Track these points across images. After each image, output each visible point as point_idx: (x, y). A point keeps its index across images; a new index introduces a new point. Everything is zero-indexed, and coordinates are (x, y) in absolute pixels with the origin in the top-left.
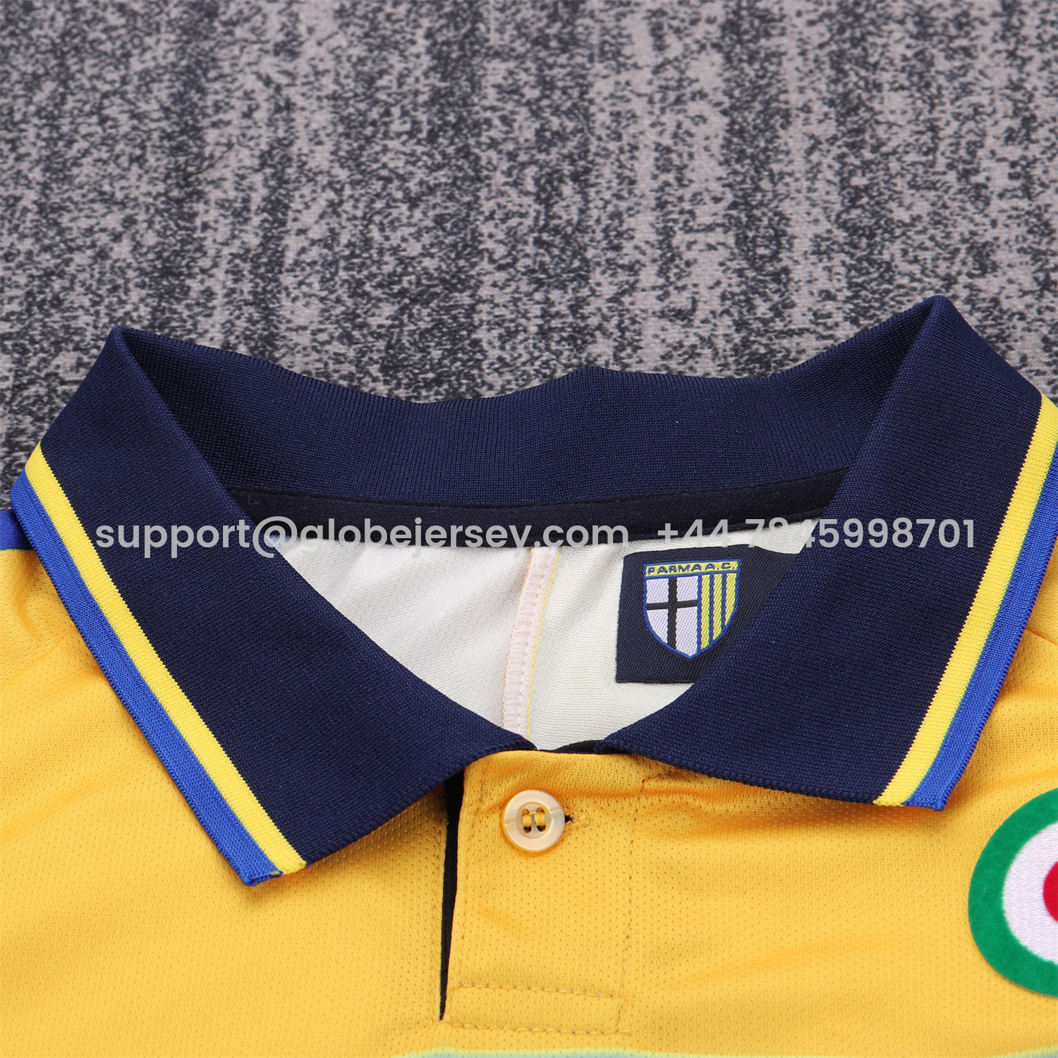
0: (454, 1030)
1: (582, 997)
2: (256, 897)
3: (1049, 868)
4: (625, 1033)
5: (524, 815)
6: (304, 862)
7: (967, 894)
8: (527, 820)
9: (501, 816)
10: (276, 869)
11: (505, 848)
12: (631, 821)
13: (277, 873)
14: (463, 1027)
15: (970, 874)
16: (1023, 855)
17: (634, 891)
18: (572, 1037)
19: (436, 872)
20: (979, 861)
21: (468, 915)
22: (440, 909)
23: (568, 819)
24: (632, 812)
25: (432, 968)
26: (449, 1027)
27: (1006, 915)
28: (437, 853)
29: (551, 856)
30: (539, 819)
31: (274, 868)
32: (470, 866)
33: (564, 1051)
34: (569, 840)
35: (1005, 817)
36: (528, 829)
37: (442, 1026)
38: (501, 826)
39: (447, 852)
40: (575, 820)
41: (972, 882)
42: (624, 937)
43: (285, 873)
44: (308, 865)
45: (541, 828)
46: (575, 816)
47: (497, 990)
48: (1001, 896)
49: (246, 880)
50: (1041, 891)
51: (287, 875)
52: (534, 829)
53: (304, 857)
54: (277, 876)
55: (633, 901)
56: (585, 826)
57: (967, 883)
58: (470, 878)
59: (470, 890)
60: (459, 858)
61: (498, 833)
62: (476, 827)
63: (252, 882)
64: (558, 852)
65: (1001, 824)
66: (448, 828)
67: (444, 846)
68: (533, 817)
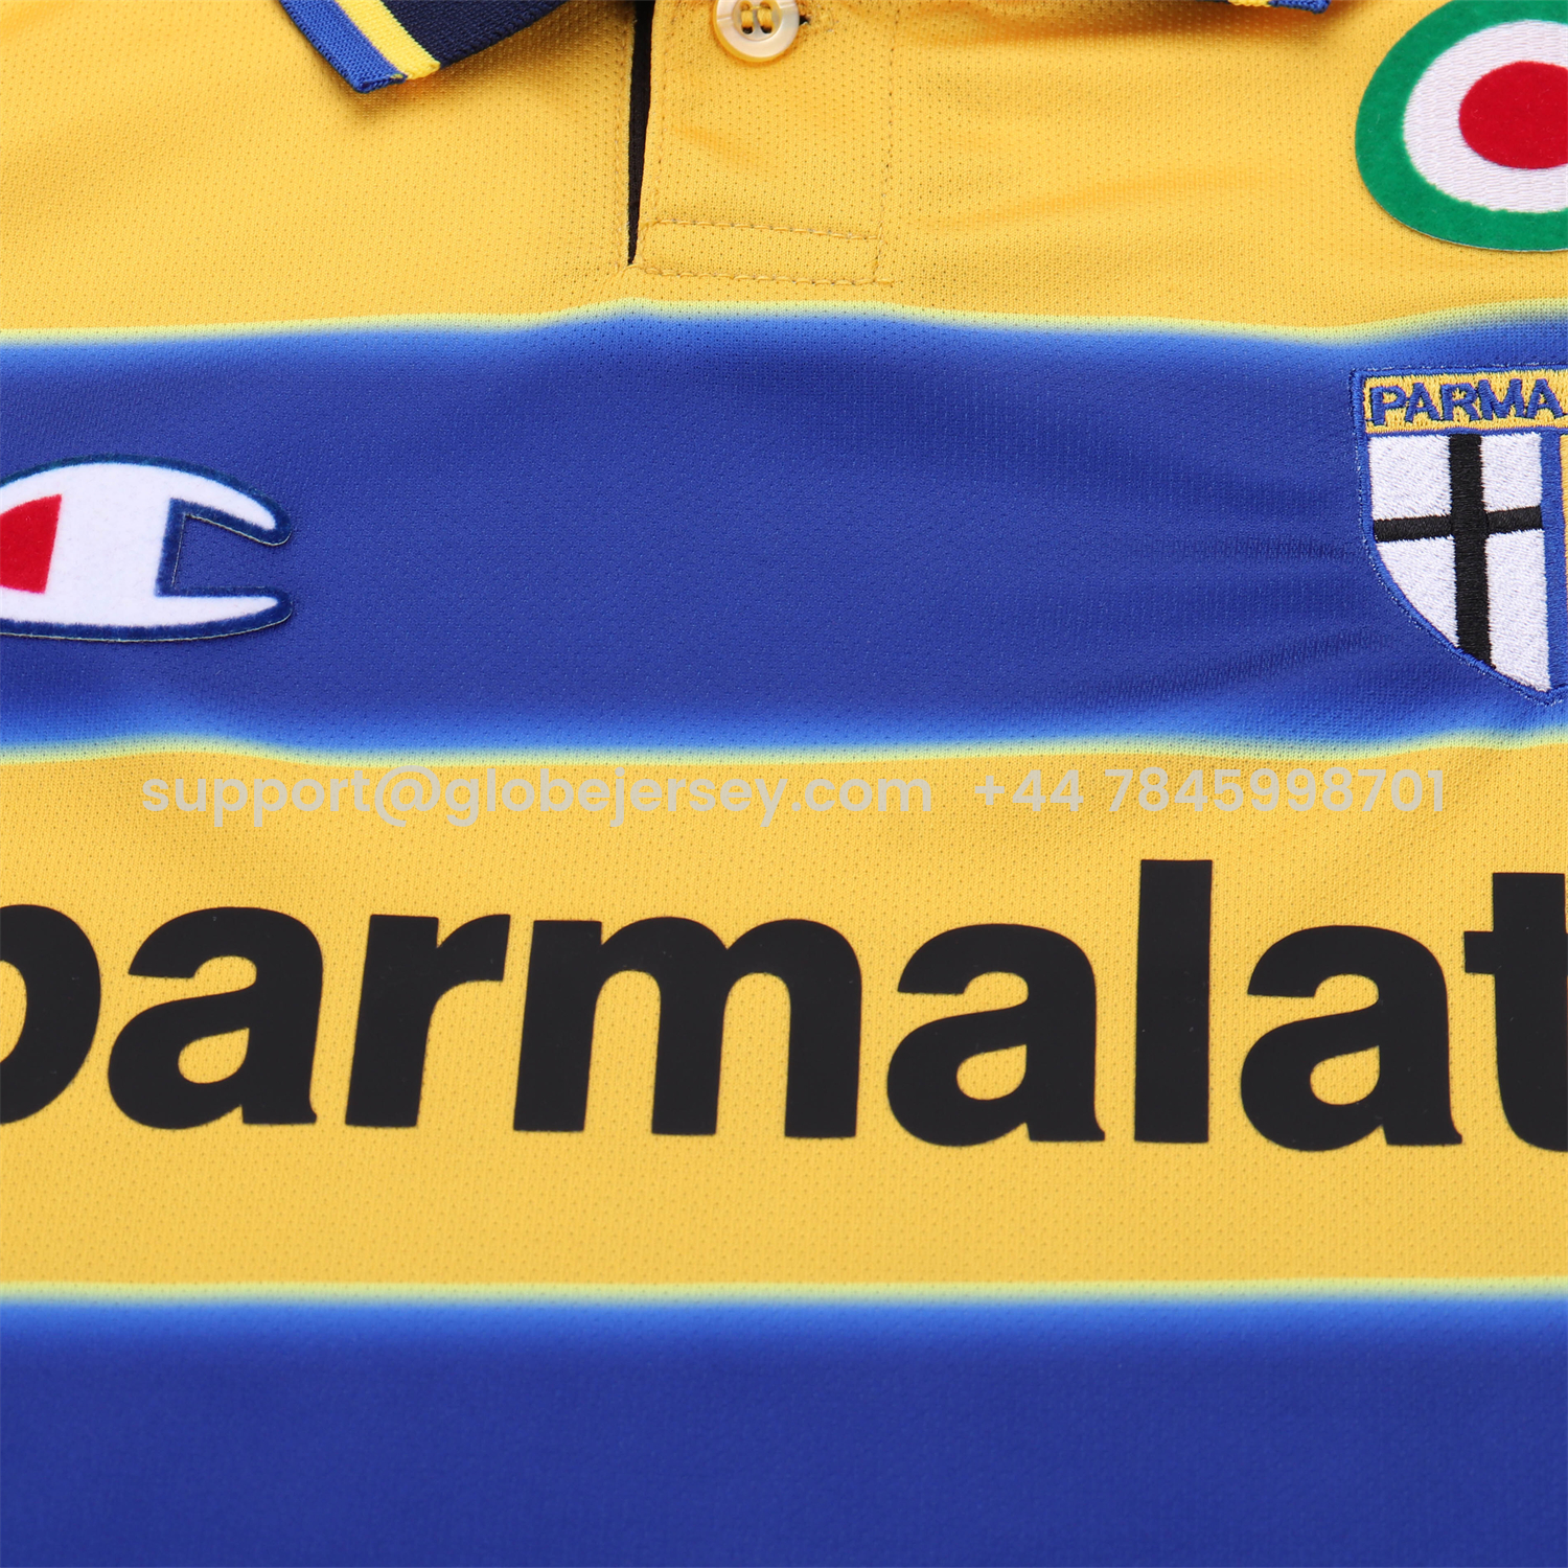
0: (648, 278)
1: (825, 238)
2: (368, 111)
3: (1468, 88)
4: (884, 283)
5: (743, 10)
6: (437, 63)
7: (1354, 125)
8: (748, 18)
9: (711, 10)
10: (398, 72)
11: (716, 53)
12: (890, 24)
13: (400, 76)
14: (661, 273)
15: (1358, 100)
16: (1431, 73)
17: (895, 111)
18: (811, 287)
19: (620, 84)
20: (1372, 82)
21: (666, 134)
22: (627, 129)
23: (803, 19)
24: (892, 13)
25: (616, 202)
26: (642, 273)
27: (1407, 147)
28: (621, 59)
29: (781, 66)
30: (764, 17)
31: (394, 70)
32: (669, 73)
33: (800, 303)
34: (804, 47)
35: (1408, 27)
36: (748, 30)
37: (632, 270)
38: (711, 23)
39: (635, 58)
40: (813, 21)
41: (1361, 109)
42: (883, 165)
43: (410, 77)
44: (443, 66)
45: (767, 30)
46: (813, 17)
47: (727, 230)
48: (1402, 124)
49: (356, 83)
50: (1457, 117)
51: (412, 81)
52: (757, 31)
53: (436, 57)
54: (399, 81)
55: (895, 122)
56: (827, 29)
57: (1355, 111)
58: (669, 89)
59: (670, 103)
60: (653, 62)
61: (706, 34)
62: (676, 23)
63: (364, 88)
64: (789, 63)
65: (1403, 34)
66: (636, 27)
67: (630, 50)
68: (756, 13)
